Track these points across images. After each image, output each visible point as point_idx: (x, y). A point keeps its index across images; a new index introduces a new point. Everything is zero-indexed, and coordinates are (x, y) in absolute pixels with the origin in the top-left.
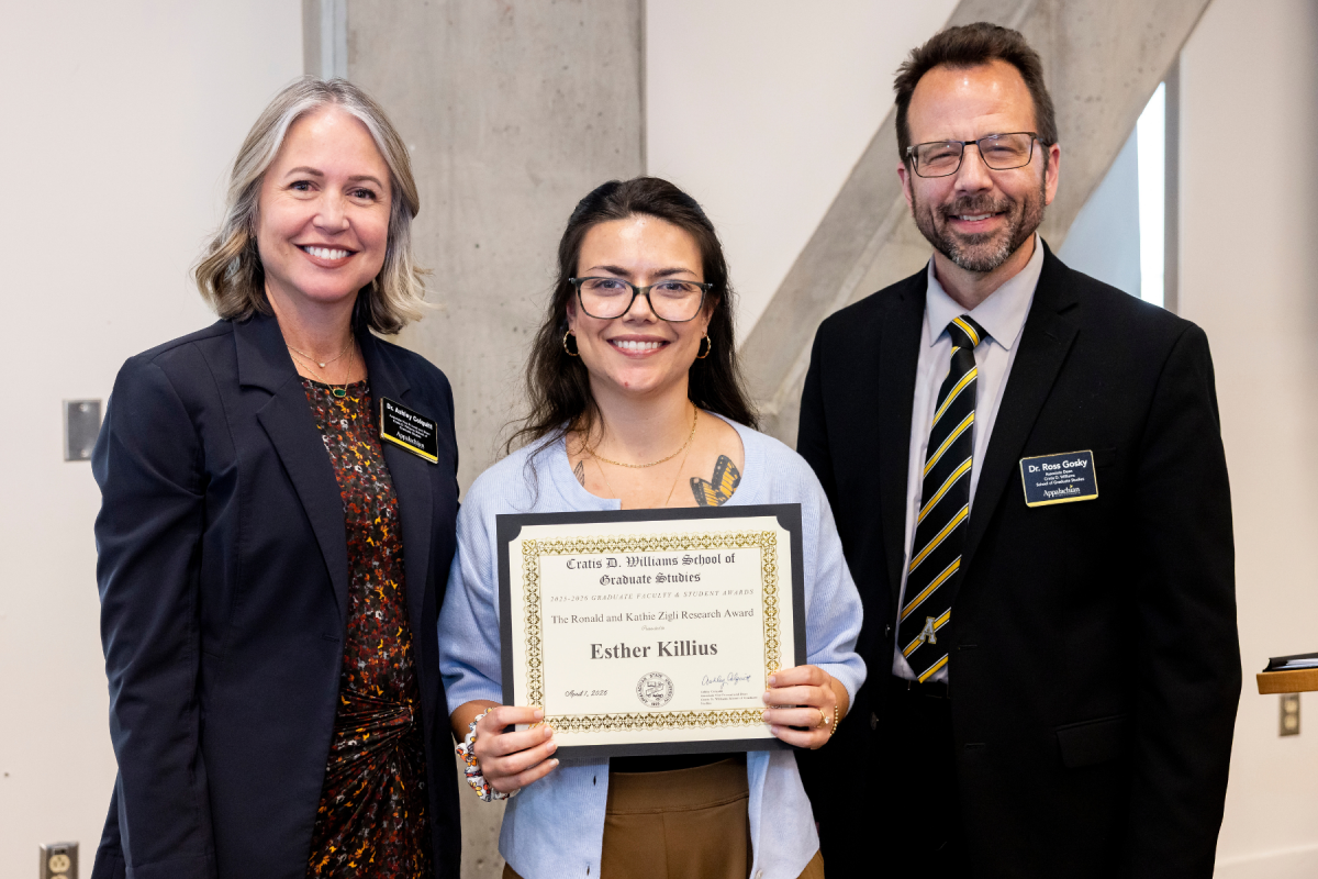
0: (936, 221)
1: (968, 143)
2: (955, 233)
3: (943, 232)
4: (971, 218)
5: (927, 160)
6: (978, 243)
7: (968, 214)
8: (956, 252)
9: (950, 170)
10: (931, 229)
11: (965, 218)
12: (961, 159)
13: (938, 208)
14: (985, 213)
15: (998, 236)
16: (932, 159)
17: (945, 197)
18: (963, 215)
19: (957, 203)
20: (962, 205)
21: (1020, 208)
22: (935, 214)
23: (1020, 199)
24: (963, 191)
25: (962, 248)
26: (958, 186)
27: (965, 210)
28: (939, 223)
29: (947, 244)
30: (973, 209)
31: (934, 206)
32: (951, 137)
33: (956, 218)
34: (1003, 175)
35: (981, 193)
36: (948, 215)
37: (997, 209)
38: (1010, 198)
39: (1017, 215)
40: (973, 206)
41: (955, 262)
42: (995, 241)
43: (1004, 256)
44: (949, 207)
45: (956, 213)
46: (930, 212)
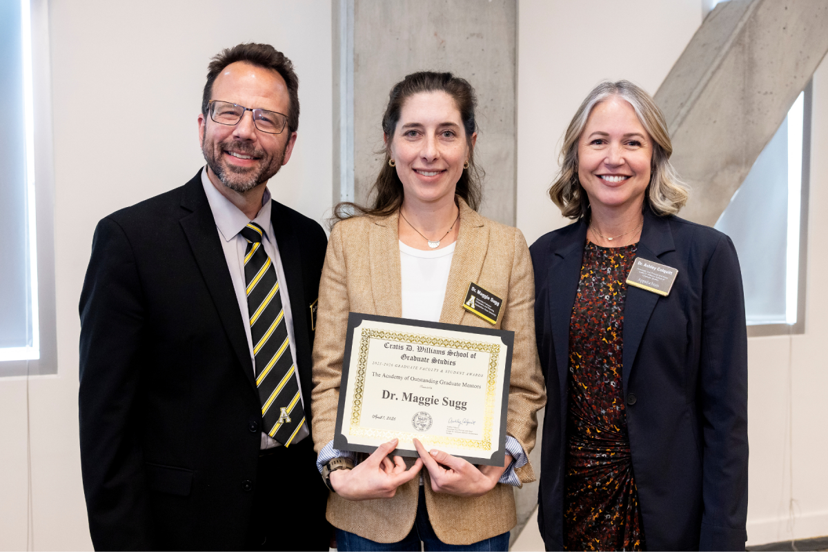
0: (215, 151)
1: (247, 109)
2: (226, 162)
3: (218, 159)
4: (238, 156)
5: (219, 113)
6: (238, 173)
7: (237, 153)
8: (224, 175)
9: (233, 122)
10: (211, 157)
11: (235, 154)
12: (241, 118)
13: (219, 143)
14: (247, 155)
15: (252, 172)
16: (223, 113)
17: (226, 137)
18: (233, 152)
19: (231, 144)
20: (235, 145)
21: (269, 158)
22: (216, 146)
23: (270, 154)
24: (238, 137)
25: (228, 173)
26: (235, 133)
27: (236, 149)
28: (217, 153)
29: (219, 168)
30: (240, 150)
31: (216, 141)
32: (237, 102)
33: (228, 153)
34: (264, 135)
35: (248, 141)
36: (224, 150)
37: (255, 154)
38: (264, 150)
39: (265, 163)
40: (242, 148)
41: (222, 181)
42: (249, 175)
43: (253, 185)
44: (226, 144)
45: (229, 149)
46: (213, 145)
